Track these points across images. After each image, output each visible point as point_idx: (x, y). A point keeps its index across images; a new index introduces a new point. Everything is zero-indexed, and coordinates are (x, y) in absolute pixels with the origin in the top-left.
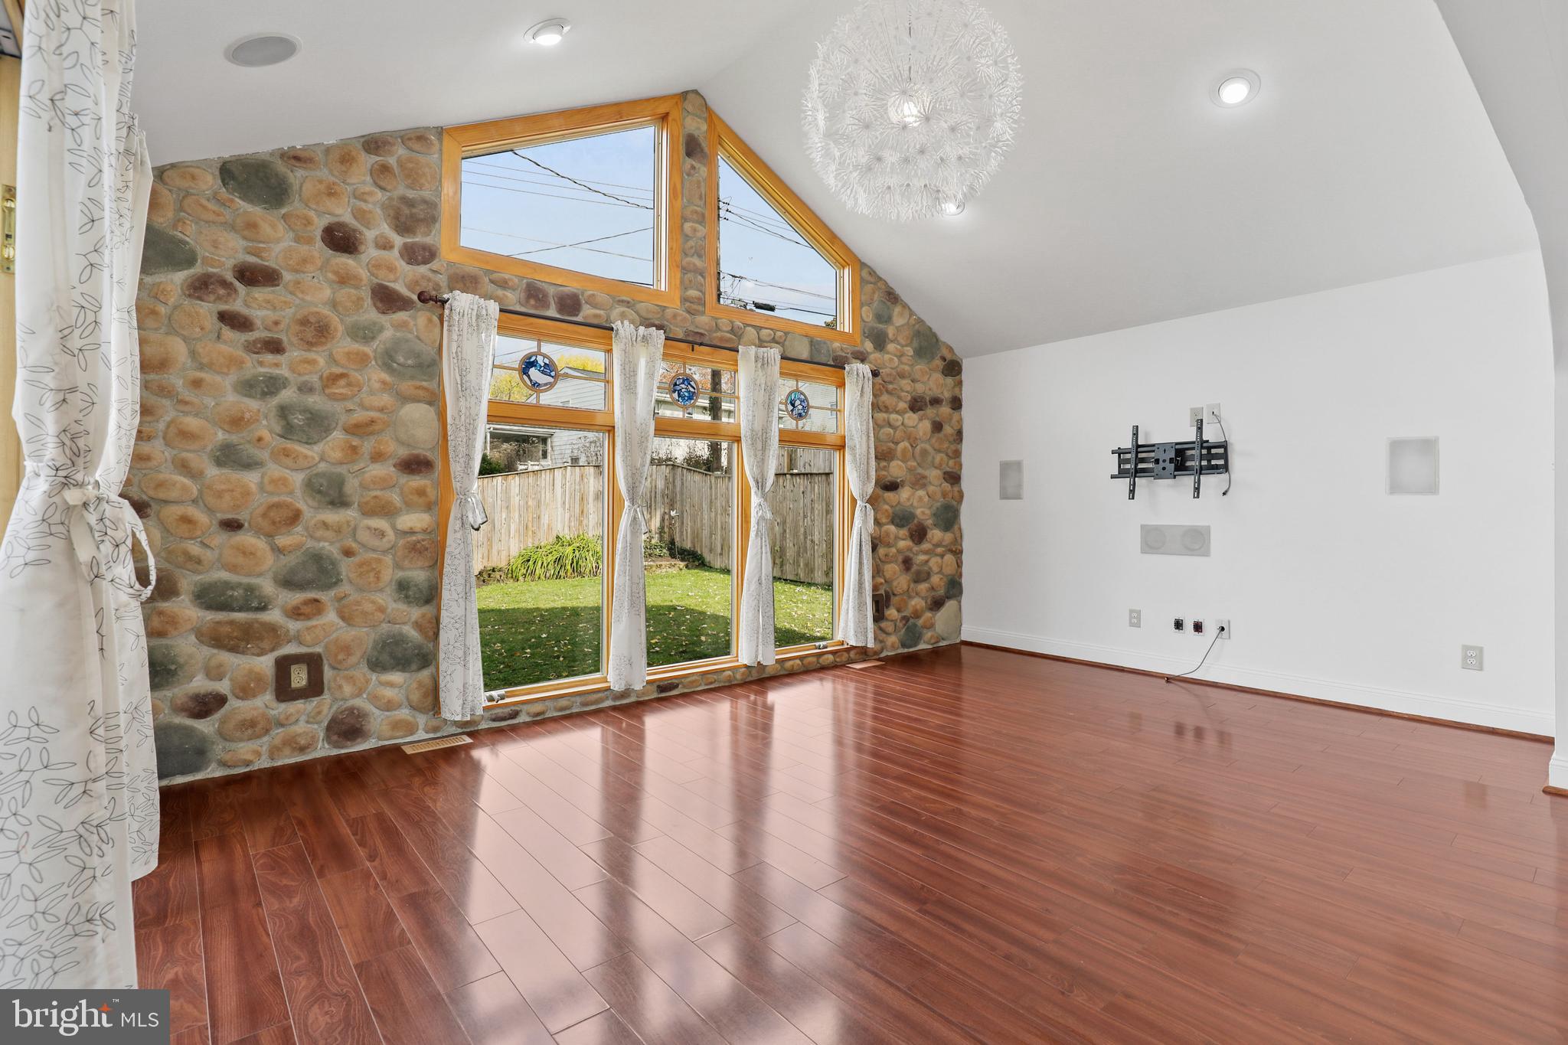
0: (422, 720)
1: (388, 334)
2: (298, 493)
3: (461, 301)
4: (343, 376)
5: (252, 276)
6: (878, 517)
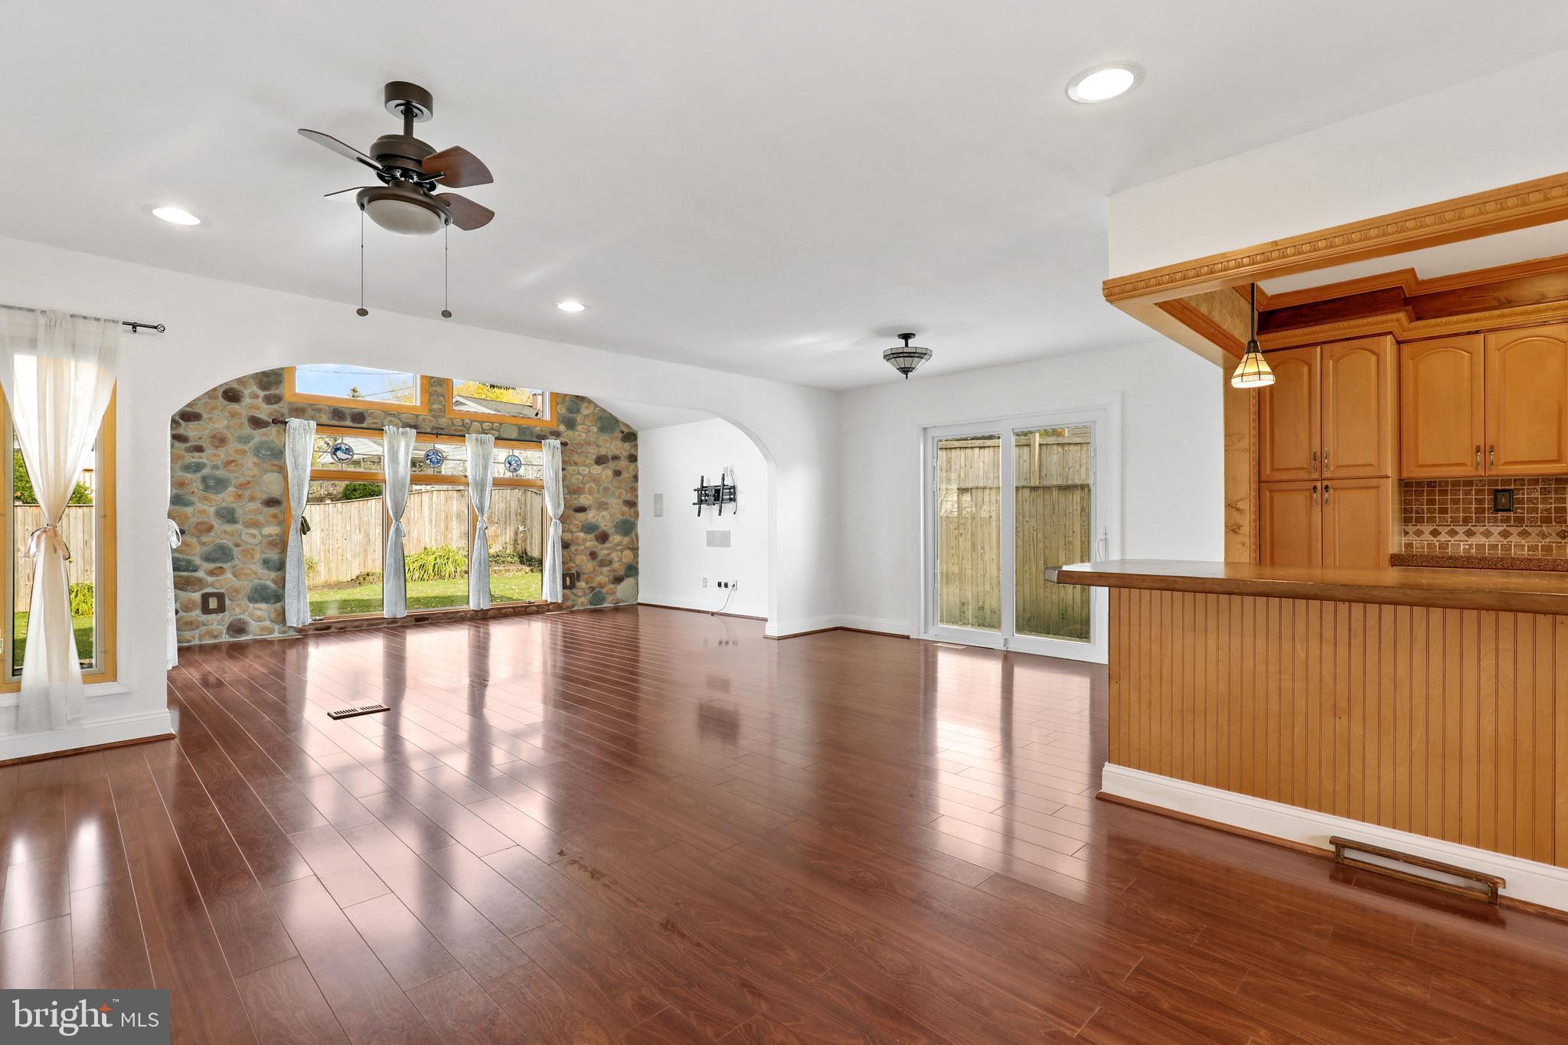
0: (277, 627)
1: (256, 440)
2: (212, 516)
3: (294, 423)
4: (233, 461)
6: (571, 527)
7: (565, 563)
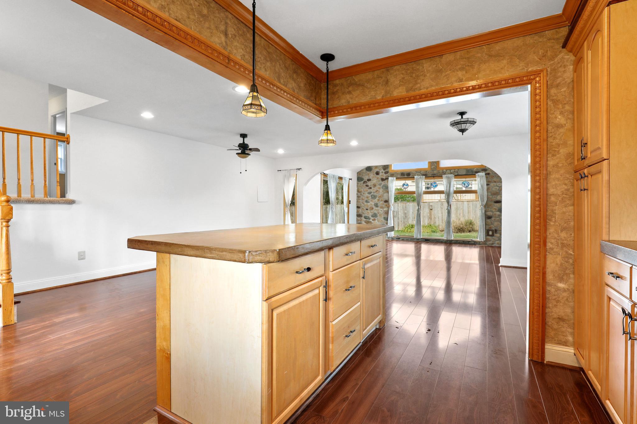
1: (382, 184)
2: (373, 205)
3: (390, 178)
4: (377, 191)
5: (369, 180)
6: (492, 210)
7: (488, 225)
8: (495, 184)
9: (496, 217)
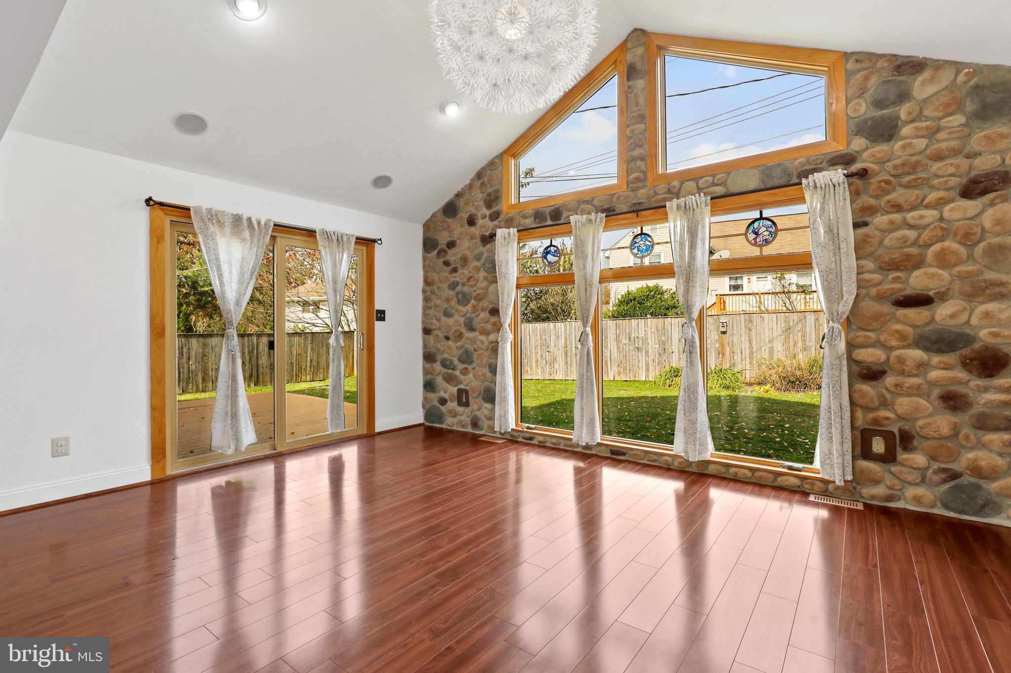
2: (462, 325)
3: (501, 233)
4: (472, 277)
5: (450, 245)
6: (882, 339)
7: (867, 409)
8: (897, 217)
9: (902, 373)
